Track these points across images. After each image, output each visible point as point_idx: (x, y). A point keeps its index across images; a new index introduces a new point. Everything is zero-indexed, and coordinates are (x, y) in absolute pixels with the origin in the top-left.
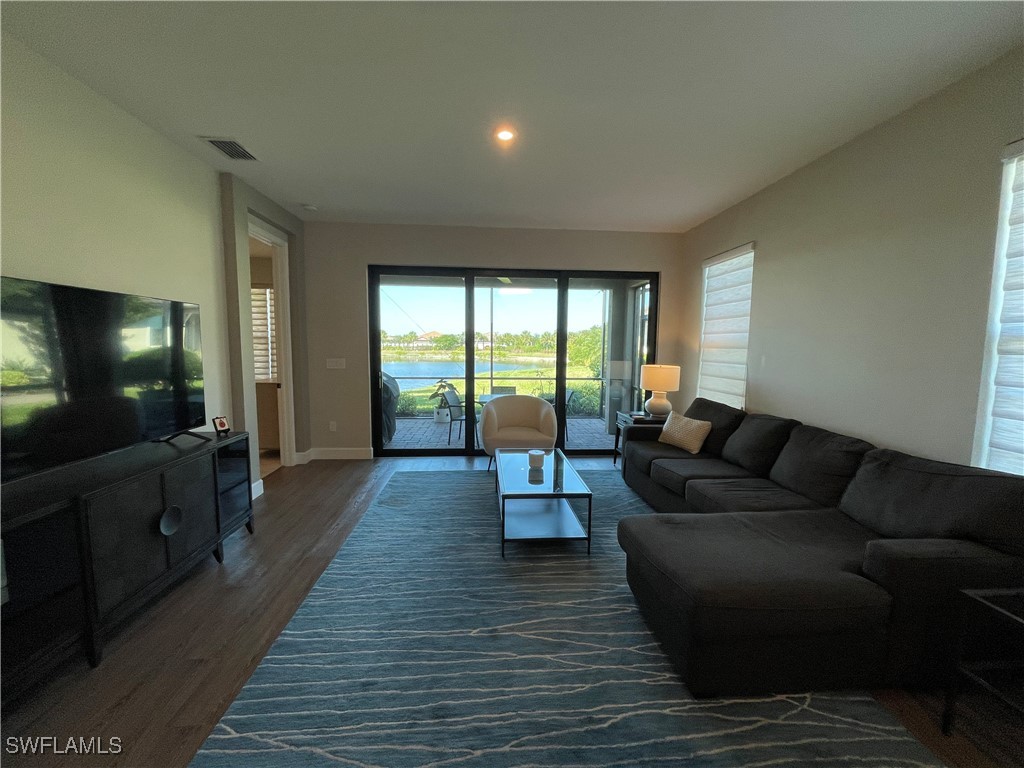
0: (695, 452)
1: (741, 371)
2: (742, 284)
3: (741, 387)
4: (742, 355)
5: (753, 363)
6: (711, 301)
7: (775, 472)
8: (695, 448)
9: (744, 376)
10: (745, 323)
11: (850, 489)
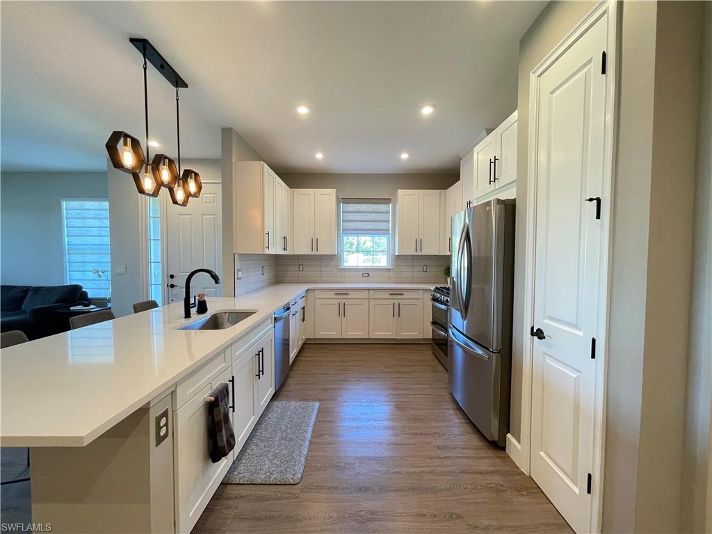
11: (25, 302)
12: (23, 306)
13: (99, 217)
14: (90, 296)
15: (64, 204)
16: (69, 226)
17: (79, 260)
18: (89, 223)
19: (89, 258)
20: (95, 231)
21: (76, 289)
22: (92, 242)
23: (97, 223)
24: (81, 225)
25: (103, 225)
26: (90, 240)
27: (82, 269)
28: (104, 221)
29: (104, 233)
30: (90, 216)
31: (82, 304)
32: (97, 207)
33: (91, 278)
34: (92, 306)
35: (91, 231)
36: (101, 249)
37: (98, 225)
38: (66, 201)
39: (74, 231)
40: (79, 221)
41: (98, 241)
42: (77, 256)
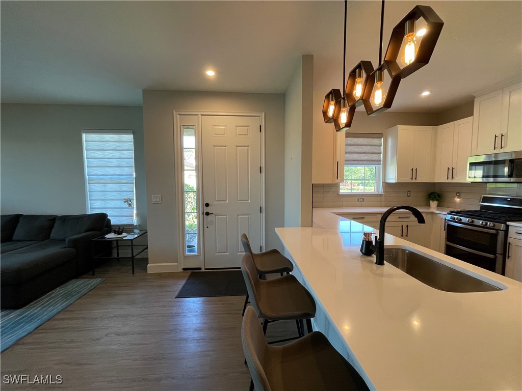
11: (53, 230)
12: (52, 235)
13: (118, 148)
14: (114, 221)
15: (84, 136)
16: (89, 157)
17: (99, 189)
18: (110, 154)
19: (109, 187)
20: (115, 162)
21: (103, 217)
22: (112, 173)
23: (117, 154)
24: (102, 156)
25: (123, 156)
26: (111, 171)
27: (103, 198)
28: (124, 152)
29: (125, 164)
30: (110, 148)
31: (115, 232)
32: (117, 140)
33: (112, 206)
34: (124, 234)
35: (112, 162)
36: (122, 179)
37: (117, 156)
38: (86, 133)
39: (95, 162)
40: (99, 152)
41: (118, 171)
42: (97, 185)
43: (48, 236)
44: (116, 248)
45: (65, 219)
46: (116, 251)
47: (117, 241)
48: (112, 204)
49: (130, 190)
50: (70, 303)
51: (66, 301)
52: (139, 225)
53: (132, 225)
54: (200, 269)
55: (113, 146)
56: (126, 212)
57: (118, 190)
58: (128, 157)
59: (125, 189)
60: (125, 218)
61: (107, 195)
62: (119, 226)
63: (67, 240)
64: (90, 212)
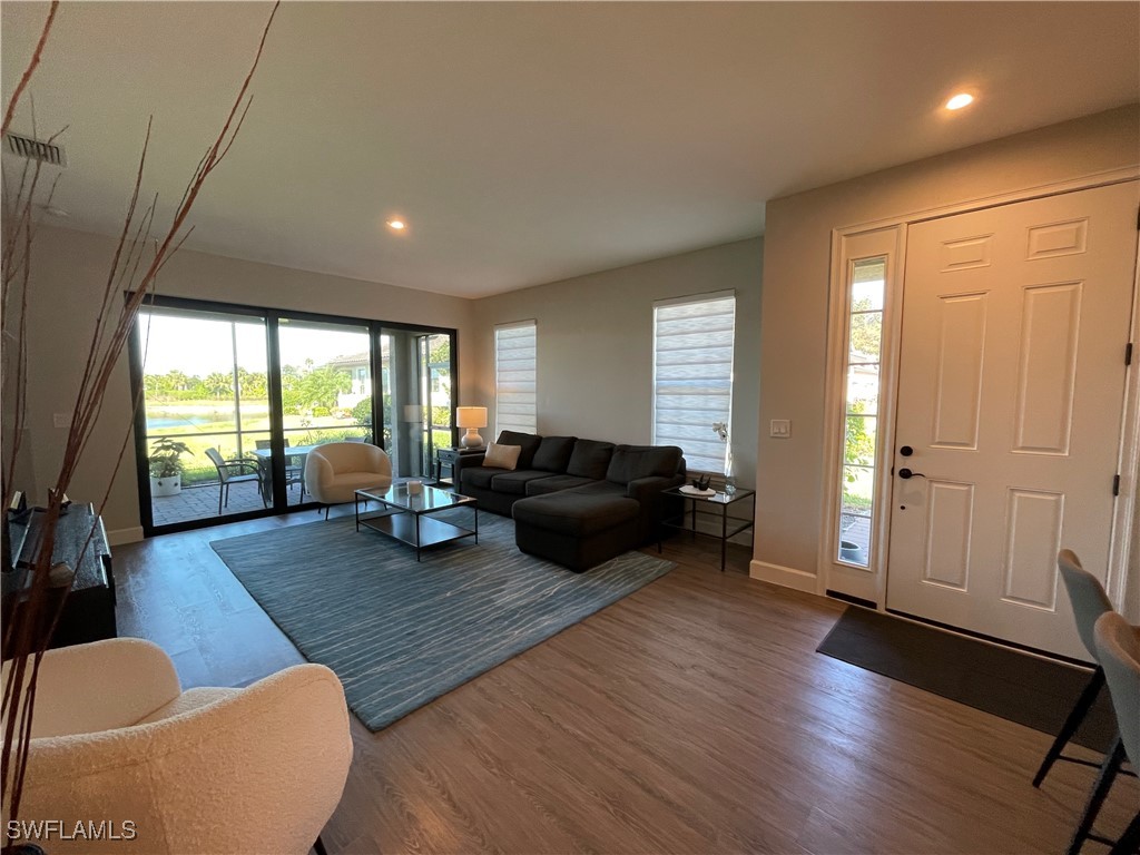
0: (513, 468)
1: (533, 409)
2: (527, 347)
3: (533, 420)
4: (533, 398)
5: (540, 403)
6: (503, 357)
7: (569, 470)
8: (513, 465)
9: (534, 412)
10: (533, 375)
11: (610, 467)
12: (609, 474)
13: (707, 328)
14: (691, 463)
15: (656, 311)
16: (660, 347)
17: (672, 404)
18: (692, 340)
19: (688, 401)
20: (699, 355)
21: (675, 453)
22: (694, 374)
23: (703, 339)
24: (679, 345)
25: (713, 342)
26: (690, 371)
27: (675, 420)
28: (717, 334)
29: (715, 357)
30: (693, 329)
31: (695, 485)
32: (705, 312)
33: (689, 436)
34: (710, 491)
35: (693, 355)
36: (708, 386)
37: (705, 343)
38: (659, 306)
39: (668, 357)
40: (675, 338)
41: (703, 371)
42: (669, 397)
43: (603, 476)
44: (691, 514)
45: (625, 449)
46: (691, 520)
47: (695, 500)
48: (689, 431)
49: (723, 407)
50: (635, 588)
51: (629, 583)
52: (735, 478)
53: (722, 476)
54: (873, 605)
55: (697, 323)
56: (712, 449)
57: (701, 406)
58: (725, 343)
59: (713, 405)
60: (709, 460)
61: (682, 414)
62: (702, 475)
63: (629, 484)
64: (654, 444)
